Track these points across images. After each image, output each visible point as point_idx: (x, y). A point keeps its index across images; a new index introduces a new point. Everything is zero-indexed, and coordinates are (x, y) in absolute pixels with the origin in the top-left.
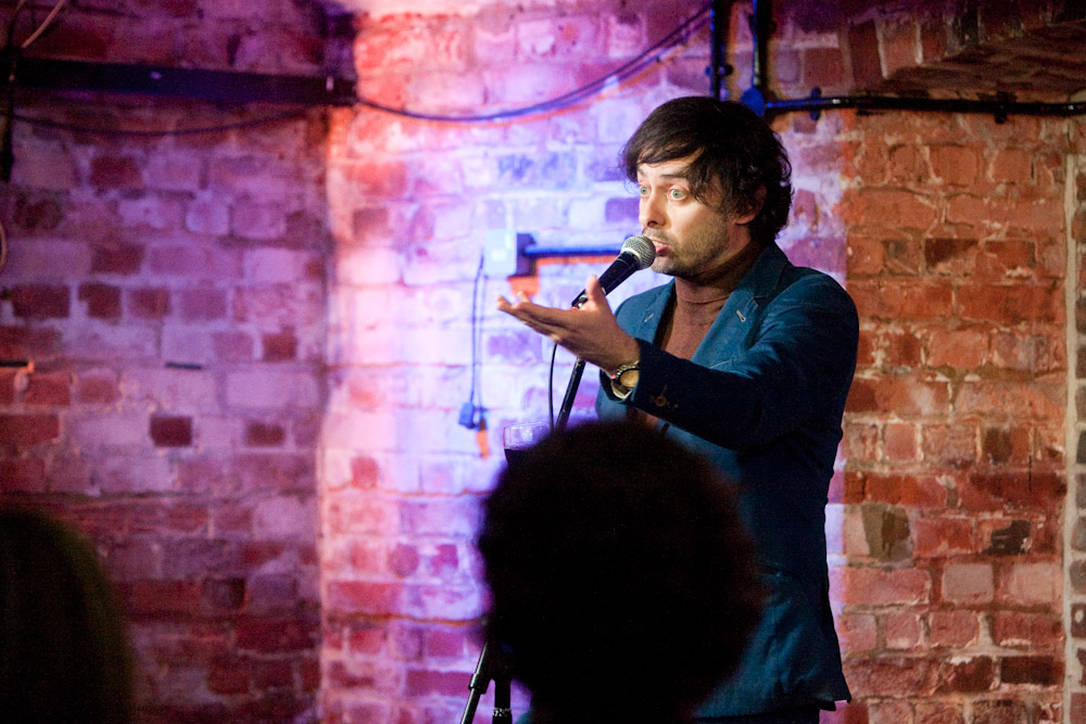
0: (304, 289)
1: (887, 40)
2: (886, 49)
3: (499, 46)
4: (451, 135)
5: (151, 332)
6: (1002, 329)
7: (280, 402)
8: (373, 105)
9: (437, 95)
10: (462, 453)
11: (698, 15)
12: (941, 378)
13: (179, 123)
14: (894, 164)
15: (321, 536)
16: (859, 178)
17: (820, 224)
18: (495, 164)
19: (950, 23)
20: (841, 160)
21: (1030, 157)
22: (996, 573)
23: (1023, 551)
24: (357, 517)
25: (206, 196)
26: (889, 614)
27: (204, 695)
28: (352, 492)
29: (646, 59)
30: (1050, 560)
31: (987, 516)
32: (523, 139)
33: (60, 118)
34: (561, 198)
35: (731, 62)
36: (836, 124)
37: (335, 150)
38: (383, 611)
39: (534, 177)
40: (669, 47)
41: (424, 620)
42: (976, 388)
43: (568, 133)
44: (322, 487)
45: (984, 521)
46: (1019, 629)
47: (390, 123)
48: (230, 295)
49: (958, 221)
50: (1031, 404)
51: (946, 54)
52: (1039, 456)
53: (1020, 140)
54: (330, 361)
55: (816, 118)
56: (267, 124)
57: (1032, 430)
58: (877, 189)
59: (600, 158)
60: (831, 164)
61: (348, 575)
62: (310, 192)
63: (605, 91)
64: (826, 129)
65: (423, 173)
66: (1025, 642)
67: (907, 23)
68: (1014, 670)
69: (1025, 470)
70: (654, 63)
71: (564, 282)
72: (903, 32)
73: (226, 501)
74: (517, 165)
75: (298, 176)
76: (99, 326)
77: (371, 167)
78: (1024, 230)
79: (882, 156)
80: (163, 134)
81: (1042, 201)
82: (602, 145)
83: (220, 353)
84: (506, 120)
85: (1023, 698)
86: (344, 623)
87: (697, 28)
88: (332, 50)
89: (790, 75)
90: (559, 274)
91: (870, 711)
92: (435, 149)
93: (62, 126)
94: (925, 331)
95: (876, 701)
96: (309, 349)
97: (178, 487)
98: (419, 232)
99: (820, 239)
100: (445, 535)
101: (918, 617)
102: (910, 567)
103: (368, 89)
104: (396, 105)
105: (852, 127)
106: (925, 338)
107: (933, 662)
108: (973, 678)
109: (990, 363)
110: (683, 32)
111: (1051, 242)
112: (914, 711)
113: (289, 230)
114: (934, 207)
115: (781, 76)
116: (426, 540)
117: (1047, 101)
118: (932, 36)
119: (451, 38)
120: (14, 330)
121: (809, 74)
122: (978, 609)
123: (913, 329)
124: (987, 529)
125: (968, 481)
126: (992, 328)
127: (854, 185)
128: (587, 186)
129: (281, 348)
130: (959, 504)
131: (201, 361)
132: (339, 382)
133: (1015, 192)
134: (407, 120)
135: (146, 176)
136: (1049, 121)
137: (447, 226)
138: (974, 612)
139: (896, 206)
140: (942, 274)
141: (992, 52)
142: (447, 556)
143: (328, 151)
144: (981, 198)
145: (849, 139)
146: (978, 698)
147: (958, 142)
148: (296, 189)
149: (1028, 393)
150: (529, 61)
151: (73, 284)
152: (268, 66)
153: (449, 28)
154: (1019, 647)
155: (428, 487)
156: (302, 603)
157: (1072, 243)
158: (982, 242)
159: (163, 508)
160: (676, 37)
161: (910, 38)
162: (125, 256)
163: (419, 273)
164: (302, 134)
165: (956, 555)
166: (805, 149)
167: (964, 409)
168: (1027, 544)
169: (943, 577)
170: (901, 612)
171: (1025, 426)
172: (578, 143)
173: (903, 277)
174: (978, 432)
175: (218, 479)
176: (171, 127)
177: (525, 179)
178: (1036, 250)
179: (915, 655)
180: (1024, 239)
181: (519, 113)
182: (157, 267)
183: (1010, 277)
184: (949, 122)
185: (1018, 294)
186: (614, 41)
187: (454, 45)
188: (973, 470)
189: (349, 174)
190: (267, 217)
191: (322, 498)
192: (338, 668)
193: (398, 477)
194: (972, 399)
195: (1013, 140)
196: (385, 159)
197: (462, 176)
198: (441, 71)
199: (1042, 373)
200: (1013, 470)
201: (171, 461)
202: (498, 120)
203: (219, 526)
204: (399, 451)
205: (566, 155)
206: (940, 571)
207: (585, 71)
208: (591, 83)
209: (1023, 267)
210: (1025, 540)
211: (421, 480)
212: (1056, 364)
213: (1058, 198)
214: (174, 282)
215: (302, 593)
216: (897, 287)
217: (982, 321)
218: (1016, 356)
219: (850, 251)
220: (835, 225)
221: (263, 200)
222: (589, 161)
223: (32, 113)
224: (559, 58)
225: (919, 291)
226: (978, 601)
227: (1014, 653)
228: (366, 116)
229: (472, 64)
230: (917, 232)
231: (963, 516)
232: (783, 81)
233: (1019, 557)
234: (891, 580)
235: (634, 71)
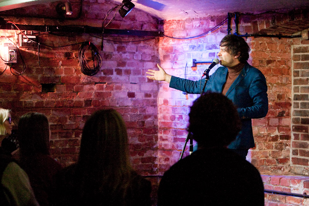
1: (260, 24)
2: (259, 26)
3: (190, 25)
4: (181, 41)
5: (128, 77)
6: (280, 76)
7: (151, 90)
8: (167, 36)
9: (178, 34)
10: (183, 99)
11: (225, 20)
12: (269, 85)
13: (132, 40)
14: (261, 46)
15: (158, 114)
16: (254, 49)
18: (189, 47)
19: (270, 21)
20: (251, 46)
21: (285, 45)
22: (279, 120)
23: (284, 116)
24: (164, 110)
25: (137, 53)
26: (260, 127)
27: (138, 142)
28: (163, 106)
29: (216, 28)
30: (289, 118)
31: (278, 110)
32: (194, 42)
33: (111, 39)
34: (201, 53)
35: (231, 28)
36: (250, 39)
37: (160, 44)
38: (169, 127)
40: (220, 25)
41: (177, 129)
42: (275, 87)
43: (202, 41)
44: (158, 105)
46: (283, 130)
47: (170, 39)
48: (142, 70)
49: (272, 57)
50: (285, 90)
51: (270, 27)
52: (287, 99)
55: (247, 38)
56: (148, 40)
57: (286, 94)
58: (258, 51)
59: (208, 45)
61: (163, 121)
62: (156, 52)
63: (209, 34)
65: (176, 48)
66: (284, 132)
67: (263, 21)
68: (282, 137)
69: (284, 101)
71: (201, 68)
72: (262, 23)
73: (141, 107)
74: (193, 47)
75: (153, 49)
76: (118, 76)
77: (167, 47)
78: (284, 58)
79: (259, 45)
80: (130, 42)
81: (287, 53)
82: (208, 43)
83: (140, 81)
84: (191, 39)
85: (284, 142)
86: (162, 129)
87: (225, 22)
89: (242, 31)
90: (200, 66)
91: (257, 145)
92: (178, 44)
93: (112, 41)
95: (258, 143)
97: (133, 105)
98: (175, 59)
100: (180, 113)
101: (265, 128)
102: (264, 119)
103: (166, 33)
104: (171, 36)
105: (253, 40)
106: (267, 78)
107: (268, 136)
108: (275, 139)
109: (278, 82)
110: (223, 23)
111: (289, 61)
112: (264, 145)
113: (152, 59)
114: (268, 54)
116: (177, 114)
117: (288, 35)
118: (267, 24)
119: (181, 24)
120: (103, 77)
121: (245, 30)
122: (276, 126)
124: (278, 112)
125: (274, 103)
127: (254, 50)
128: (206, 51)
130: (273, 108)
131: (137, 82)
132: (161, 86)
133: (282, 52)
134: (173, 39)
135: (127, 49)
136: (288, 39)
137: (180, 58)
139: (261, 54)
140: (270, 66)
141: (278, 26)
142: (181, 117)
143: (159, 44)
144: (276, 53)
145: (253, 42)
146: (276, 142)
147: (272, 43)
148: (153, 52)
149: (285, 88)
150: (195, 28)
151: (114, 69)
152: (148, 30)
153: (181, 22)
154: (283, 133)
155: (177, 105)
156: (155, 125)
157: (292, 61)
158: (276, 61)
159: (130, 108)
162: (123, 64)
163: (175, 66)
164: (154, 42)
165: (272, 117)
167: (273, 90)
168: (285, 115)
170: (262, 127)
171: (284, 94)
172: (204, 43)
173: (263, 67)
174: (276, 95)
175: (140, 103)
177: (194, 49)
178: (286, 62)
179: (265, 135)
180: (284, 60)
181: (193, 37)
182: (128, 66)
183: (281, 67)
184: (270, 39)
185: (283, 70)
186: (210, 24)
187: (181, 25)
188: (275, 101)
189: (163, 49)
190: (148, 57)
191: (158, 107)
192: (161, 137)
193: (172, 103)
194: (275, 89)
195: (282, 42)
196: (169, 46)
197: (183, 49)
198: (179, 30)
199: (287, 84)
200: (282, 102)
201: (131, 100)
202: (189, 39)
203: (140, 112)
204: (172, 98)
205: (202, 45)
206: (269, 120)
207: (205, 30)
208: (206, 32)
209: (284, 65)
211: (176, 103)
212: (290, 82)
213: (290, 53)
214: (132, 68)
215: (155, 124)
216: (261, 68)
217: (277, 75)
218: (283, 81)
219: (253, 62)
221: (147, 53)
222: (206, 46)
223: (107, 38)
224: (200, 28)
225: (265, 69)
226: (276, 125)
227: (282, 134)
228: (166, 38)
229: (185, 29)
230: (265, 59)
231: (273, 110)
232: (241, 32)
234: (260, 122)
235: (214, 30)
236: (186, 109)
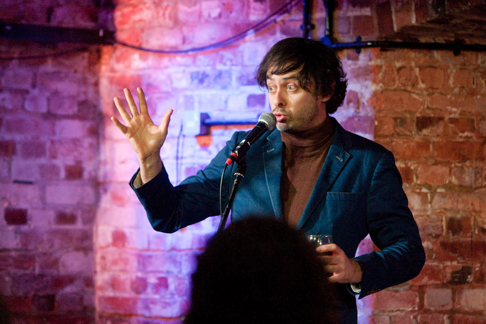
0: (87, 141)
1: (397, 11)
2: (396, 17)
3: (191, 13)
4: (166, 61)
5: (6, 164)
6: (457, 164)
7: (74, 201)
8: (124, 44)
9: (158, 39)
12: (424, 190)
13: (21, 53)
14: (400, 77)
15: (95, 272)
16: (381, 85)
17: (361, 109)
18: (189, 76)
19: (430, 2)
20: (372, 75)
21: (473, 73)
22: (454, 293)
23: (468, 283)
24: (115, 262)
25: (35, 92)
26: (396, 315)
28: (112, 249)
29: (269, 20)
30: (483, 287)
31: (449, 263)
32: (203, 64)
34: (224, 94)
35: (314, 22)
36: (369, 56)
37: (104, 68)
38: (128, 313)
39: (209, 83)
40: (281, 14)
41: (150, 317)
42: (443, 195)
43: (228, 59)
44: (96, 247)
45: (447, 266)
47: (134, 53)
48: (48, 145)
49: (434, 107)
50: (472, 204)
51: (428, 19)
52: (477, 232)
53: (467, 64)
54: (101, 179)
55: (359, 52)
56: (68, 54)
57: (473, 218)
58: (391, 90)
59: (244, 73)
60: (367, 77)
61: (110, 293)
62: (91, 90)
63: (248, 38)
64: (364, 58)
65: (151, 80)
67: (407, 2)
69: (469, 239)
70: (273, 23)
72: (406, 7)
73: (45, 254)
74: (200, 76)
75: (84, 82)
77: (123, 77)
78: (469, 112)
79: (393, 73)
80: (12, 59)
81: (479, 97)
82: (246, 66)
83: (42, 175)
84: (195, 53)
86: (107, 319)
87: (296, 4)
88: (102, 15)
89: (345, 30)
90: (222, 134)
92: (157, 68)
94: (416, 165)
96: (90, 174)
97: (20, 246)
99: (360, 117)
100: (162, 272)
101: (412, 317)
102: (407, 290)
103: (122, 36)
104: (136, 44)
105: (378, 57)
106: (416, 169)
109: (450, 182)
110: (289, 7)
111: (484, 118)
113: (79, 110)
114: (421, 100)
115: (341, 30)
116: (152, 275)
117: (481, 43)
118: (421, 8)
119: (166, 9)
121: (355, 29)
122: (444, 312)
123: (409, 164)
124: (449, 271)
125: (439, 244)
126: (451, 164)
127: (379, 88)
128: (238, 88)
129: (75, 173)
130: (434, 257)
131: (32, 179)
132: (105, 191)
133: (464, 92)
134: (142, 52)
135: (3, 81)
136: (482, 55)
137: (164, 108)
138: (442, 315)
139: (401, 99)
140: (425, 135)
141: (452, 17)
142: (163, 283)
143: (100, 68)
144: (446, 95)
145: (376, 64)
147: (434, 65)
148: (83, 89)
149: (472, 198)
150: (207, 21)
152: (68, 23)
153: (165, 4)
155: (153, 247)
156: (85, 308)
158: (447, 118)
159: (11, 257)
160: (285, 9)
161: (409, 11)
164: (86, 60)
165: (432, 284)
166: (353, 69)
167: (437, 206)
168: (470, 278)
169: (426, 296)
170: (403, 314)
171: (469, 216)
172: (233, 65)
173: (405, 137)
174: (444, 219)
175: (41, 242)
176: (16, 55)
177: (205, 84)
178: (475, 123)
180: (469, 117)
181: (201, 49)
182: (9, 129)
183: (461, 137)
184: (429, 55)
185: (465, 146)
186: (252, 11)
187: (167, 13)
188: (441, 239)
189: (112, 81)
190: (67, 103)
191: (96, 253)
193: (137, 242)
194: (441, 202)
195: (463, 64)
196: (130, 73)
197: (172, 82)
198: (161, 26)
199: (477, 188)
200: (462, 239)
201: (16, 233)
202: (190, 53)
203: (41, 267)
204: (137, 228)
205: (226, 71)
206: (424, 293)
207: (236, 27)
208: (240, 34)
209: (468, 131)
210: (469, 277)
211: (149, 243)
212: (485, 183)
214: (18, 137)
215: (86, 303)
216: (401, 142)
217: (446, 160)
218: (464, 179)
219: (376, 123)
220: (369, 109)
221: (65, 94)
222: (239, 75)
224: (223, 20)
225: (412, 144)
226: (444, 309)
228: (120, 50)
229: (177, 23)
230: (412, 113)
231: (436, 264)
232: (341, 33)
233: (466, 286)
234: (397, 297)
235: (262, 27)
236: (178, 259)
